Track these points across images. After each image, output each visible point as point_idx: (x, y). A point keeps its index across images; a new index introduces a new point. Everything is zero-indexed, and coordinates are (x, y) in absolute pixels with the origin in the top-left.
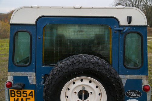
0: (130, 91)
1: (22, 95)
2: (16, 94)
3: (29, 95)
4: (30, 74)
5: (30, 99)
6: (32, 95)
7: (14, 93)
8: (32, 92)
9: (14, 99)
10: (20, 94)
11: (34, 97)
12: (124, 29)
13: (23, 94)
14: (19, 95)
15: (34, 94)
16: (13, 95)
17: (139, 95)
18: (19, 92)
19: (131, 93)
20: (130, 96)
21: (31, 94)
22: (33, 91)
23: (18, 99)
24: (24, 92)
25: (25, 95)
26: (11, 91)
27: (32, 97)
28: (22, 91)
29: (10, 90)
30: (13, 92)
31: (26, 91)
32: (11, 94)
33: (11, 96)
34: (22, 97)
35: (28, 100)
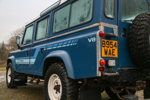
1: (110, 46)
2: (106, 45)
3: (114, 46)
6: (116, 46)
8: (116, 43)
9: (105, 49)
11: (117, 47)
14: (108, 46)
16: (104, 45)
18: (108, 43)
21: (115, 45)
23: (107, 49)
24: (111, 43)
25: (112, 46)
27: (116, 48)
28: (110, 41)
29: (102, 40)
30: (104, 42)
31: (112, 42)
32: (103, 44)
33: (103, 47)
34: (110, 48)
35: (113, 51)
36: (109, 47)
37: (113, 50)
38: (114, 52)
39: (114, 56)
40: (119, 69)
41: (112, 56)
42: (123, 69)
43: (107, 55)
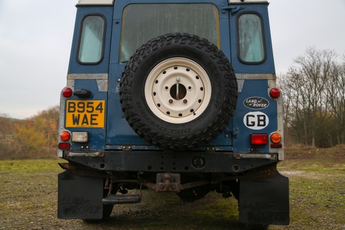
0: (251, 99)
1: (86, 109)
2: (77, 108)
3: (97, 109)
4: (100, 76)
5: (97, 115)
6: (101, 110)
7: (74, 107)
8: (101, 104)
9: (73, 115)
10: (84, 107)
11: (103, 111)
12: (235, 8)
13: (88, 107)
15: (103, 107)
16: (72, 109)
17: (265, 105)
18: (81, 105)
19: (253, 101)
20: (252, 107)
21: (99, 107)
22: (103, 102)
23: (79, 115)
24: (90, 105)
25: (90, 109)
26: (69, 103)
27: (101, 112)
28: (86, 102)
29: (68, 101)
30: (72, 105)
31: (92, 103)
32: (69, 107)
33: (69, 111)
34: (85, 113)
35: (94, 117)
36: (83, 111)
37: (92, 115)
38: (95, 119)
39: (95, 126)
40: (108, 147)
41: (90, 126)
42: (119, 148)
43: (78, 124)
